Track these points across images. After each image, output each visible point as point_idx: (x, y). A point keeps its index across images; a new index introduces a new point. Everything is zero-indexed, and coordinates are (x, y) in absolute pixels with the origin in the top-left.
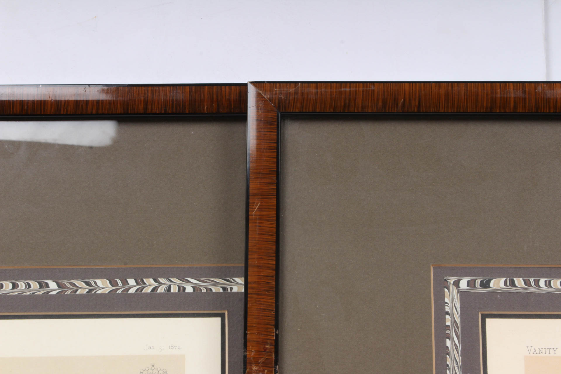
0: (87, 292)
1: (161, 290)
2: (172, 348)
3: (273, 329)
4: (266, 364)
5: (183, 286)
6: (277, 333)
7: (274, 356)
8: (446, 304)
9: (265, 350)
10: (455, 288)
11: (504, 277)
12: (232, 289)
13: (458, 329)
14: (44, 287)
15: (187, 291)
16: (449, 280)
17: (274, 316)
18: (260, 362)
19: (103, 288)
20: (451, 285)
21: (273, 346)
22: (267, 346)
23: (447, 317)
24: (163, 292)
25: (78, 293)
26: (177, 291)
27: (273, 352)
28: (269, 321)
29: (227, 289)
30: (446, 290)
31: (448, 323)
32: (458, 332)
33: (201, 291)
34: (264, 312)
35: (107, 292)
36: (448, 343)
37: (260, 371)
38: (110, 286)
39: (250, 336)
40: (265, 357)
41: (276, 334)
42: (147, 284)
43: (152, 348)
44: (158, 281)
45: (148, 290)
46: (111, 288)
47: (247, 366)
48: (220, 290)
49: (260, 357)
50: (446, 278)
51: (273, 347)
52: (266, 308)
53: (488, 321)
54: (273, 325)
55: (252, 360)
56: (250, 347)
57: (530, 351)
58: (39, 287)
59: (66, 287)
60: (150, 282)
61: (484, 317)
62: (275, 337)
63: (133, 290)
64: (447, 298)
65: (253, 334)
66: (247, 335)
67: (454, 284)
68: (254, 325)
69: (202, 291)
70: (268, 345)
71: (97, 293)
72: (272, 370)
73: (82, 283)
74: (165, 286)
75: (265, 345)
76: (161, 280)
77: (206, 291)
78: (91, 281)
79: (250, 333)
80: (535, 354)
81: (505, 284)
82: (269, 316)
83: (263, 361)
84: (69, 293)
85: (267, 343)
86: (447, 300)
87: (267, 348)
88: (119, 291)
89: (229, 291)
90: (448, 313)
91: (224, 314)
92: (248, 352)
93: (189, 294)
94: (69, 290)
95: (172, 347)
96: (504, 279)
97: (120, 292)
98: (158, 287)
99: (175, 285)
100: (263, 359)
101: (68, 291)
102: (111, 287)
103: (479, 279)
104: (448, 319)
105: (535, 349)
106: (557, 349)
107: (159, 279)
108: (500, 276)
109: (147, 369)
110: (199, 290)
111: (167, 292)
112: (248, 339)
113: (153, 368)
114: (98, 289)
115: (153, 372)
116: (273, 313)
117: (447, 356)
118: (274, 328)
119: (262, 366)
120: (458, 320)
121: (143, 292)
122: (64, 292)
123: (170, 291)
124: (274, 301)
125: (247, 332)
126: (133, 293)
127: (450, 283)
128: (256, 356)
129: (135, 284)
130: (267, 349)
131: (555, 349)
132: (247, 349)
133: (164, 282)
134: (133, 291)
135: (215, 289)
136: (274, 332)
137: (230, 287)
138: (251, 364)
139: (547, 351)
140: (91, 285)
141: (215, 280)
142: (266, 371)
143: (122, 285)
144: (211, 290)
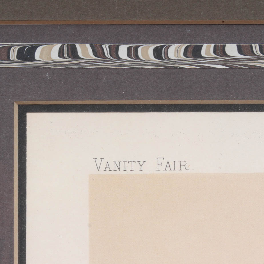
11: (58, 42)
53: (31, 117)
57: (98, 168)
61: (24, 111)
80: (108, 172)
81: (61, 54)
96: (59, 45)
103: (17, 45)
105: (108, 162)
106: (144, 162)
108: (52, 40)
131: (141, 163)
139: (129, 166)
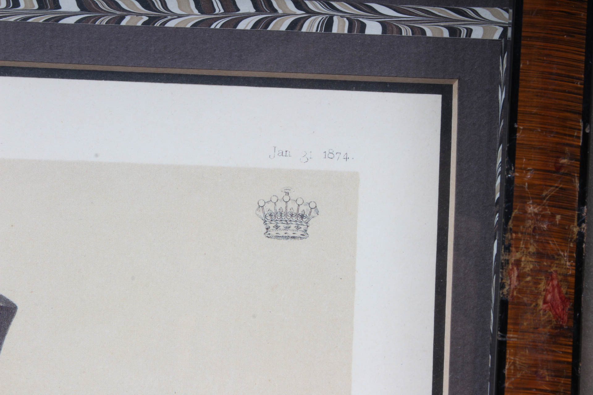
0: (145, 23)
1: (311, 25)
2: (331, 156)
3: (579, 122)
4: (558, 202)
5: (361, 19)
6: (587, 131)
7: (577, 185)
9: (558, 168)
12: (470, 31)
14: (49, 8)
15: (368, 31)
17: (581, 92)
18: (546, 196)
19: (179, 16)
21: (576, 160)
22: (564, 161)
24: (314, 31)
25: (124, 23)
26: (346, 31)
27: (576, 175)
28: (569, 103)
29: (458, 32)
33: (401, 33)
34: (560, 82)
35: (189, 26)
37: (543, 216)
38: (196, 11)
39: (523, 135)
40: (556, 185)
41: (584, 133)
42: (280, 11)
43: (284, 154)
44: (303, 5)
45: (281, 26)
46: (196, 17)
47: (514, 204)
48: (442, 32)
49: (546, 185)
51: (578, 164)
52: (563, 72)
54: (579, 114)
55: (527, 190)
56: (521, 161)
58: (36, 6)
59: (98, 9)
60: (287, 8)
62: (581, 141)
63: (249, 23)
65: (530, 130)
66: (516, 133)
68: (535, 111)
69: (403, 34)
70: (564, 159)
71: (167, 25)
72: (573, 216)
73: (133, 3)
74: (320, 18)
75: (559, 157)
76: (312, 5)
77: (411, 35)
79: (523, 129)
82: (569, 92)
83: (553, 193)
84: (104, 23)
85: (563, 154)
87: (562, 164)
88: (217, 25)
89: (463, 35)
91: (451, 87)
92: (518, 172)
93: (373, 37)
94: (104, 16)
95: (329, 155)
97: (218, 27)
98: (306, 19)
99: (342, 17)
100: (552, 188)
101: (102, 18)
102: (199, 14)
107: (307, 2)
109: (274, 199)
110: (395, 29)
111: (324, 31)
112: (517, 142)
113: (286, 198)
114: (169, 17)
115: (286, 207)
116: (579, 85)
118: (581, 121)
119: (549, 206)
121: (269, 28)
122: (93, 20)
123: (331, 30)
124: (583, 58)
125: (516, 126)
126: (247, 30)
128: (537, 182)
129: (253, 10)
130: (562, 166)
132: (516, 165)
133: (318, 8)
134: (246, 26)
135: (431, 30)
136: (580, 130)
137: (467, 29)
138: (524, 199)
140: (154, 8)
141: (432, 9)
142: (558, 217)
143: (222, 11)
144: (423, 32)
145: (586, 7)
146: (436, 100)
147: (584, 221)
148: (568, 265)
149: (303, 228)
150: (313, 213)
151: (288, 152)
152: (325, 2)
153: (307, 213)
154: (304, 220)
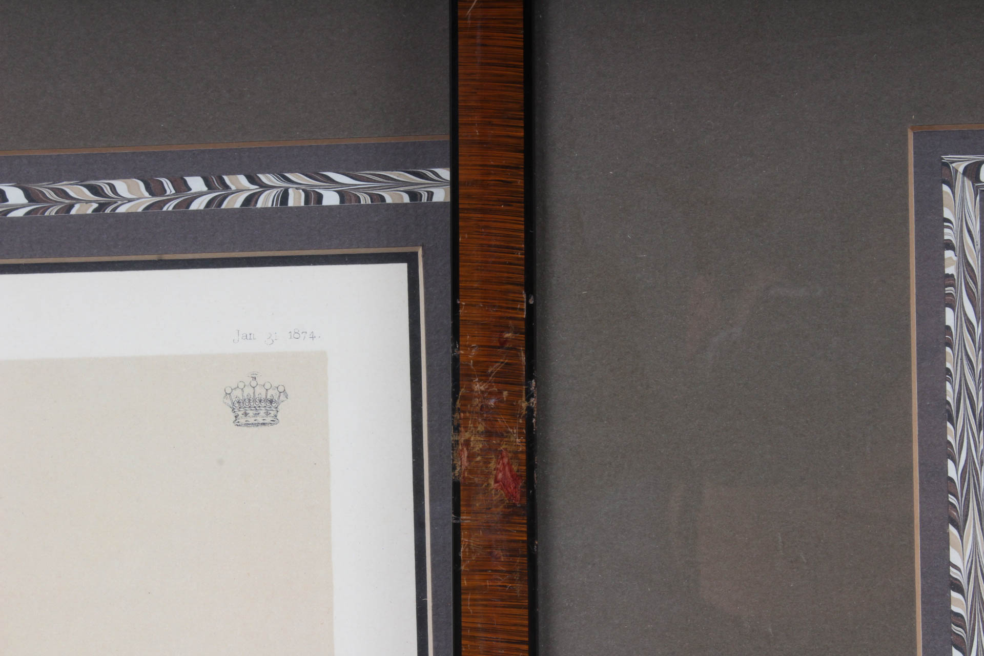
0: (95, 210)
1: (266, 200)
2: (296, 336)
3: (522, 294)
4: (505, 378)
5: (317, 190)
6: (531, 302)
7: (523, 359)
8: (946, 224)
9: (503, 343)
10: (968, 183)
12: (431, 194)
13: (975, 284)
15: (325, 202)
16: (954, 165)
17: (523, 262)
18: (492, 372)
19: (130, 201)
20: (960, 176)
21: (521, 333)
22: (507, 335)
23: (948, 254)
24: (270, 206)
25: (73, 212)
26: (302, 204)
27: (522, 349)
28: (510, 275)
29: (419, 196)
30: (945, 188)
31: (950, 270)
32: (975, 290)
33: (360, 202)
34: (500, 254)
35: (140, 210)
36: (950, 317)
37: (491, 393)
38: (146, 194)
39: (466, 312)
40: (502, 360)
41: (528, 305)
42: (233, 188)
43: (248, 337)
44: (257, 179)
45: (235, 203)
46: (148, 199)
47: (461, 383)
48: (402, 197)
49: (491, 362)
50: (946, 158)
51: (523, 337)
52: (502, 244)
54: (521, 285)
55: (472, 368)
56: (465, 339)
59: (47, 200)
60: (240, 183)
62: (525, 313)
63: (201, 203)
64: (949, 208)
65: (472, 305)
66: (459, 310)
67: (965, 172)
68: (476, 285)
69: (362, 203)
70: (509, 333)
71: (118, 211)
72: (521, 391)
73: (81, 190)
74: (275, 192)
75: (503, 332)
76: (265, 178)
77: (370, 203)
78: (103, 184)
79: (465, 305)
82: (510, 264)
83: (498, 369)
84: (53, 213)
85: (507, 328)
86: (947, 213)
87: (507, 338)
88: (169, 207)
89: (425, 199)
90: (949, 246)
91: (416, 254)
92: (462, 350)
93: (331, 208)
94: (52, 206)
95: (296, 335)
97: (170, 209)
98: (260, 194)
99: (297, 189)
100: (497, 364)
101: (51, 209)
102: (150, 196)
104: (951, 258)
107: (260, 176)
109: (241, 385)
110: (353, 199)
111: (280, 205)
112: (461, 318)
113: (254, 384)
114: (120, 203)
115: (254, 393)
116: (520, 256)
117: (948, 349)
118: (523, 292)
119: (495, 382)
120: (974, 260)
121: (223, 207)
122: (41, 211)
123: (287, 204)
124: (522, 227)
125: (458, 302)
126: (201, 210)
127: (957, 171)
128: (482, 359)
129: (205, 189)
130: (507, 340)
132: (461, 343)
133: (272, 182)
134: (199, 206)
135: (391, 197)
136: (523, 302)
137: (428, 192)
138: (470, 376)
140: (103, 194)
141: (391, 174)
142: (505, 393)
143: (173, 191)
144: (382, 199)
145: (522, 173)
146: (401, 269)
147: (532, 396)
148: (518, 442)
149: (273, 413)
150: (282, 397)
151: (252, 335)
152: (280, 175)
153: (276, 398)
154: (273, 405)
